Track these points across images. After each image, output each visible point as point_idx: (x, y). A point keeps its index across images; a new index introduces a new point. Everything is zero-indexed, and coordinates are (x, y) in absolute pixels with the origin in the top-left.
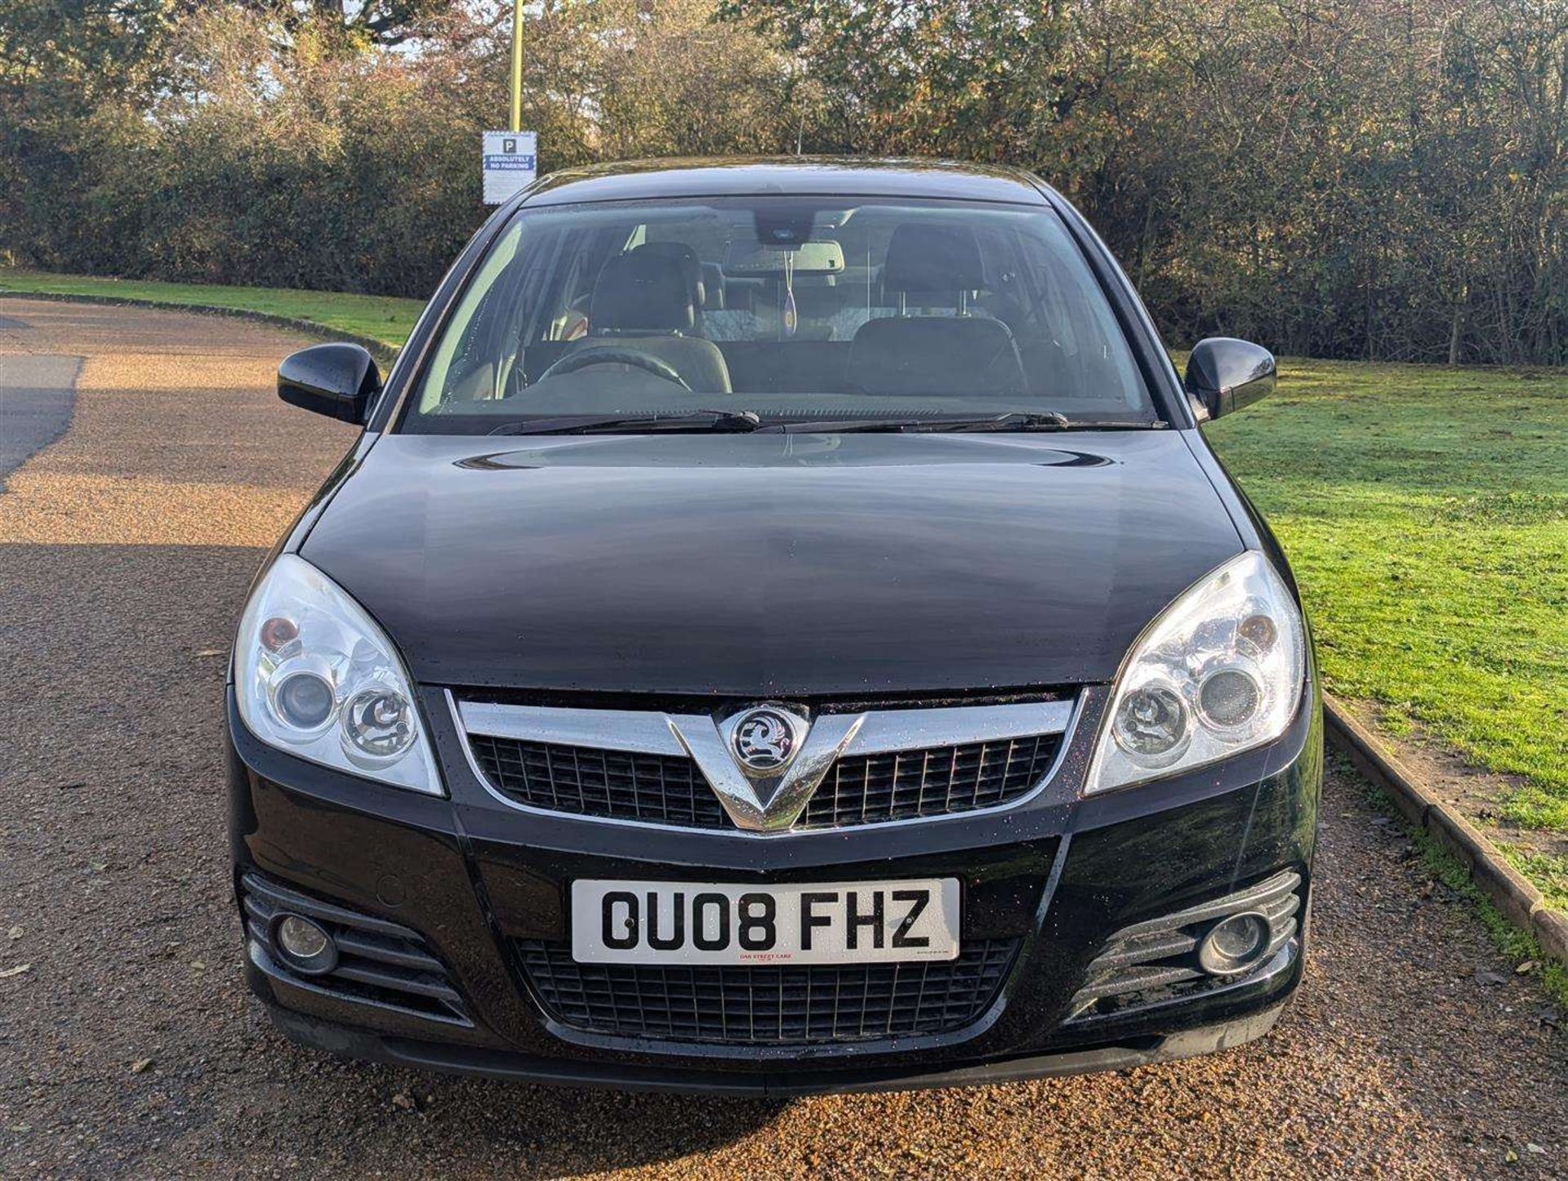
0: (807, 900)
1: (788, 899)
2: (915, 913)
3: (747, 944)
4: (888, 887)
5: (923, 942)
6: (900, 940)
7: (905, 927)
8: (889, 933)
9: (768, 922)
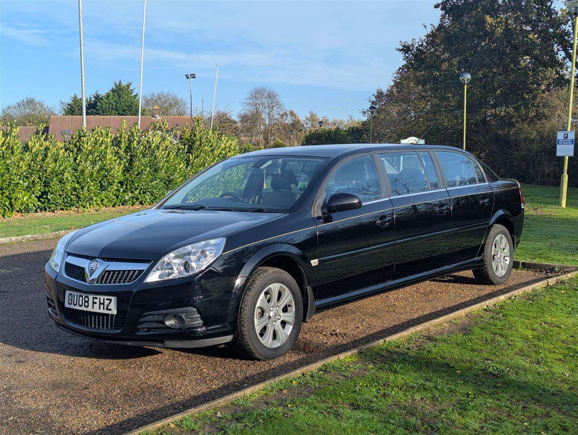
0: (94, 298)
1: (91, 297)
2: (109, 303)
3: (85, 306)
4: (106, 297)
5: (110, 310)
6: (107, 309)
7: (108, 306)
8: (105, 307)
9: (88, 302)
